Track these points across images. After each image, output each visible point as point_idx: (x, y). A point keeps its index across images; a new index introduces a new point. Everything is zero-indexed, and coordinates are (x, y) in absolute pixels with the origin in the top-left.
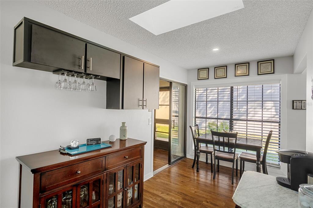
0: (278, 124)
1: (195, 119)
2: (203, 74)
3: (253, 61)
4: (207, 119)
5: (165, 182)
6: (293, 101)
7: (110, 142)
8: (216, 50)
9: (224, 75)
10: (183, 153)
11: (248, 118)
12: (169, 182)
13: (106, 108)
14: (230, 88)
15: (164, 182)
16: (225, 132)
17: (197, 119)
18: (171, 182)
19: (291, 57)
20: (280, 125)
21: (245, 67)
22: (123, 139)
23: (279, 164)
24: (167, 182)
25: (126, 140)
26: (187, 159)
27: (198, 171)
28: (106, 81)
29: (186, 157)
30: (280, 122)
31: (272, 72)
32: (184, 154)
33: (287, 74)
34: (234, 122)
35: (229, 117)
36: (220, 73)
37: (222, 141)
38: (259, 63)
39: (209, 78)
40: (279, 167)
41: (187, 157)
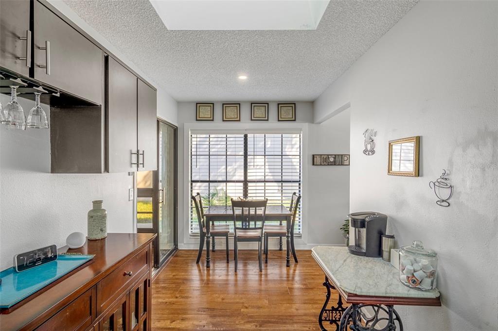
0: (297, 184)
1: (192, 184)
2: (205, 112)
3: (273, 102)
4: (210, 183)
5: (167, 300)
6: (313, 156)
7: (70, 249)
8: (243, 78)
9: (236, 117)
10: (173, 244)
11: (267, 178)
12: (172, 298)
13: (50, 171)
14: (243, 136)
15: (164, 301)
16: (241, 199)
17: (194, 184)
18: (177, 298)
19: (312, 104)
20: (300, 184)
21: (263, 108)
22: (99, 236)
23: (299, 232)
24: (171, 300)
25: (105, 238)
26: (180, 251)
27: (208, 267)
28: (48, 107)
29: (177, 248)
30: (300, 181)
31: (294, 119)
32: (175, 245)
33: (307, 124)
34: (249, 184)
35: (242, 179)
36: (231, 113)
37: (254, 213)
38: (280, 105)
39: (214, 120)
40: (300, 235)
41: (180, 248)
